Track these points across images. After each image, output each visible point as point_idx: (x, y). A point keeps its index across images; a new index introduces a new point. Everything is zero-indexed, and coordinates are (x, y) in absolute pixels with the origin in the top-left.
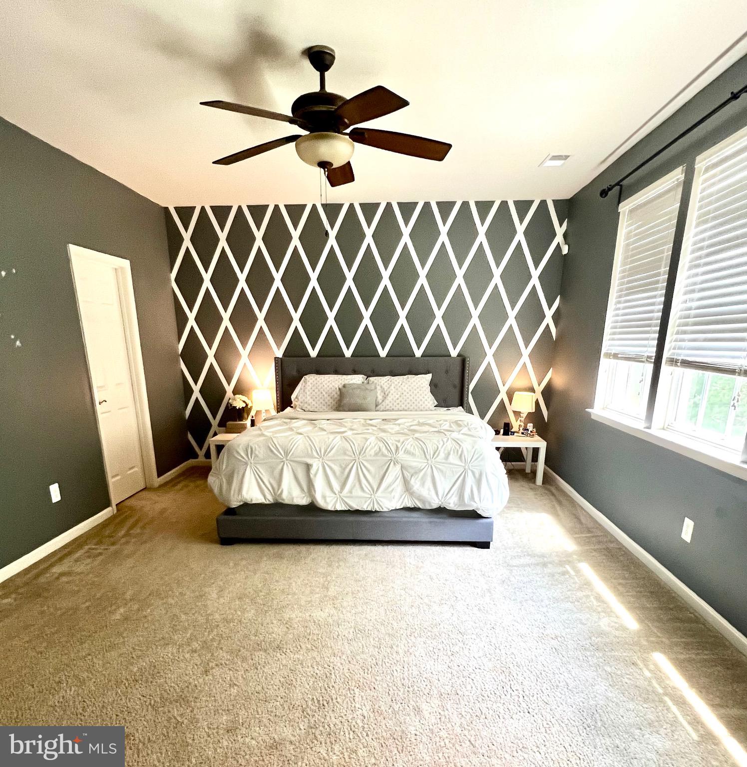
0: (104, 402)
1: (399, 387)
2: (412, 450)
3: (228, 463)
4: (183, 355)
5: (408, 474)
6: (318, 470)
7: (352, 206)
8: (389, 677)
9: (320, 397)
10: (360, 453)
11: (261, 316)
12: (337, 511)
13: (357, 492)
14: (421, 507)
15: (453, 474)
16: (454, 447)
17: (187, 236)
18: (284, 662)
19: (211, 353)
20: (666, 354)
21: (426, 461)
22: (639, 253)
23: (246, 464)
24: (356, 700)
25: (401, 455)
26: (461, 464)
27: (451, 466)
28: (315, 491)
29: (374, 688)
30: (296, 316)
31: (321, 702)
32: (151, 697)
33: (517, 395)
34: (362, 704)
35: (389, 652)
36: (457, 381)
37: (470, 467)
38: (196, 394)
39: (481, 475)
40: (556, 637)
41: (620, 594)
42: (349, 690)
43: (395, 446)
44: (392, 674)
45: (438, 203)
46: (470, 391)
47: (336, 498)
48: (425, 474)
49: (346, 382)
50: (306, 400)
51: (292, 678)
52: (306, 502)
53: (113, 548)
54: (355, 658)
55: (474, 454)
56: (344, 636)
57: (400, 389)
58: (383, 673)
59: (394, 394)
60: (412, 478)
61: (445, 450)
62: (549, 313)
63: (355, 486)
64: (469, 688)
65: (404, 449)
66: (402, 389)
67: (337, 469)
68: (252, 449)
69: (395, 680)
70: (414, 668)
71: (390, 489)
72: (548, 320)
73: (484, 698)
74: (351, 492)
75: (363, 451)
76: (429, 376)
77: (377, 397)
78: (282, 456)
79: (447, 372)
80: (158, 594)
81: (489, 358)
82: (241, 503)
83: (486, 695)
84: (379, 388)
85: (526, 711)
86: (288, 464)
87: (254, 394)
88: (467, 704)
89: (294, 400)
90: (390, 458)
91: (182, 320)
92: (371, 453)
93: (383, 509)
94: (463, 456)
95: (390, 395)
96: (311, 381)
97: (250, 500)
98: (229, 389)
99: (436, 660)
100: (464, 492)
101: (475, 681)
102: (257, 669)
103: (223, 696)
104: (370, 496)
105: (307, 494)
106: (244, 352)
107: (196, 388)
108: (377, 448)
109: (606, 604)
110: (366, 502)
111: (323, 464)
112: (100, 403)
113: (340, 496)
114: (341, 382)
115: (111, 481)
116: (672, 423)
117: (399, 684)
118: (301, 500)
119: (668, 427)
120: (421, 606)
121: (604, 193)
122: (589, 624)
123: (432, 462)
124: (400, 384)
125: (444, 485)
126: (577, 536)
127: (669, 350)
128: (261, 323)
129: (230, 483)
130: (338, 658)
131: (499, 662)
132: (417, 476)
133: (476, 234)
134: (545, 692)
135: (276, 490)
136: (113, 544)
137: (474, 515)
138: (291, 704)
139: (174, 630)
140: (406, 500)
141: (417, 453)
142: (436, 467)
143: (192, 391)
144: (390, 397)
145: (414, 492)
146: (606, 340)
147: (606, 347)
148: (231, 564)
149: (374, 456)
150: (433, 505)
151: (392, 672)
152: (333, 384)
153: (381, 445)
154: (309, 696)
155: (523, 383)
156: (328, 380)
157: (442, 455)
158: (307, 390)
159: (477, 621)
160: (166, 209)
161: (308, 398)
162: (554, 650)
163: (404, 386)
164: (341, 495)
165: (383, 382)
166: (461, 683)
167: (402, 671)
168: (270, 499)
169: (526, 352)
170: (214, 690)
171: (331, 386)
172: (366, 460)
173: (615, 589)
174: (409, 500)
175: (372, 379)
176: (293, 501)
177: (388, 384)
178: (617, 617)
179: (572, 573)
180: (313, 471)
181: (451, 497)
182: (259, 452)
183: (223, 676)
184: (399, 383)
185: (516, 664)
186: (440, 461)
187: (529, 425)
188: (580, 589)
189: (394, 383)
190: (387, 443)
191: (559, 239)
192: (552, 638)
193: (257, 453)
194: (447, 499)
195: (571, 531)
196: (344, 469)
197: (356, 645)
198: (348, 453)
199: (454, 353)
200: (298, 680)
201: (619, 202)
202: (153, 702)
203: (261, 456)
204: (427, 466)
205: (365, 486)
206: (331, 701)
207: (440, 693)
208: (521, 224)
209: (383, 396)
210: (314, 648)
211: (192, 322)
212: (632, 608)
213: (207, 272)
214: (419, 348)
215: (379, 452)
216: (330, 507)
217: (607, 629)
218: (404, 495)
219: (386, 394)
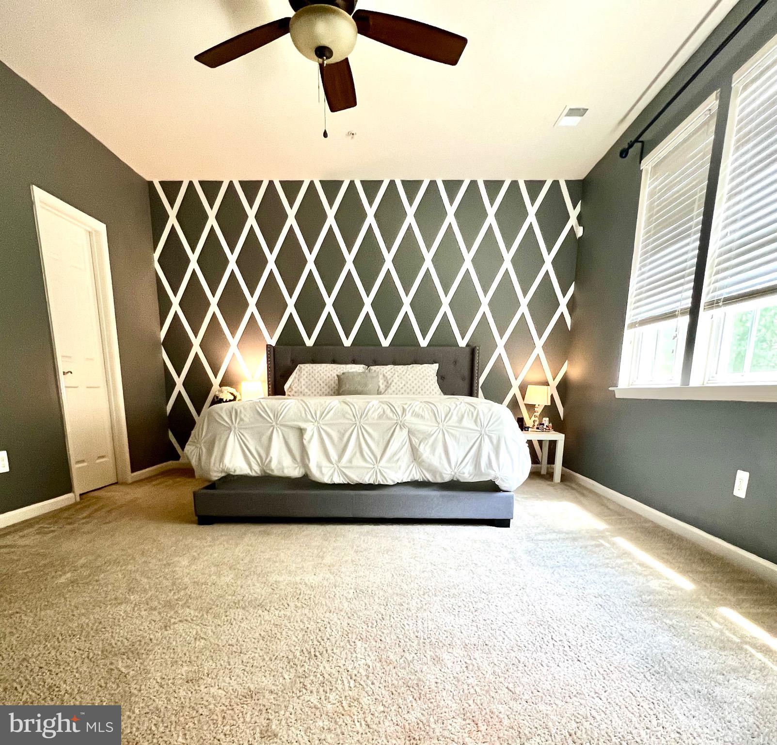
0: (70, 373)
1: (404, 375)
2: (421, 412)
3: (208, 428)
4: (165, 344)
5: (417, 441)
6: (312, 435)
7: (352, 184)
8: (399, 630)
9: (317, 386)
10: (361, 417)
11: (252, 301)
12: (334, 484)
13: (358, 461)
14: (431, 480)
15: (468, 440)
16: (468, 409)
17: (172, 213)
18: (267, 618)
19: (196, 342)
20: (704, 299)
21: (437, 425)
22: (666, 206)
23: (230, 429)
24: (358, 650)
25: (408, 417)
26: (476, 428)
27: (465, 430)
28: (309, 460)
29: (381, 640)
30: (291, 302)
31: (313, 653)
32: (90, 651)
33: (531, 390)
34: (366, 654)
35: (398, 609)
36: (466, 372)
37: (487, 432)
38: (179, 387)
39: (499, 441)
40: (600, 596)
41: (666, 561)
42: (349, 642)
43: (402, 408)
44: (403, 628)
45: (444, 182)
46: (480, 385)
47: (333, 469)
48: (436, 440)
49: (345, 371)
50: (300, 390)
51: (276, 632)
52: (298, 474)
53: (69, 527)
54: (357, 614)
55: (491, 417)
56: (342, 595)
57: (404, 378)
58: (391, 626)
59: (399, 383)
60: (422, 443)
61: (458, 412)
62: (563, 301)
63: (355, 454)
64: (500, 639)
65: (411, 411)
66: (407, 378)
67: (335, 435)
68: (236, 413)
69: (407, 632)
70: (430, 622)
71: (396, 458)
72: (563, 309)
73: (520, 648)
74: (350, 461)
75: (364, 415)
76: (436, 366)
77: (379, 387)
78: (271, 419)
79: (455, 362)
80: (116, 562)
81: (500, 350)
82: (223, 475)
83: (522, 645)
84: (381, 376)
85: (576, 660)
86: (278, 429)
87: (243, 386)
88: (500, 653)
89: (288, 390)
90: (396, 421)
91: (164, 305)
92: (373, 415)
93: (387, 481)
94: (478, 420)
95: (393, 384)
96: (306, 370)
97: (233, 471)
98: (216, 382)
99: (457, 616)
100: (480, 459)
101: (507, 633)
102: (232, 624)
103: (185, 649)
104: (372, 466)
105: (300, 464)
106: (233, 341)
107: (179, 381)
108: (380, 410)
109: (652, 569)
110: (368, 473)
111: (319, 430)
112: (64, 373)
113: (338, 467)
114: (339, 371)
115: (75, 467)
116: (713, 377)
117: (411, 636)
118: (294, 471)
119: (709, 382)
120: (435, 571)
121: (624, 153)
122: (636, 585)
123: (443, 426)
124: (404, 373)
125: (456, 454)
126: (606, 518)
127: (708, 294)
128: (252, 309)
129: (210, 452)
130: (335, 614)
131: (534, 616)
132: (426, 442)
133: (485, 215)
134: (595, 642)
135: (264, 460)
136: (70, 524)
137: (492, 487)
138: (274, 656)
139: (131, 590)
140: (414, 471)
141: (427, 416)
142: (447, 432)
143: (174, 384)
144: (393, 386)
145: (423, 461)
146: (630, 310)
147: (630, 317)
148: (209, 539)
149: (377, 420)
150: (444, 475)
151: (403, 626)
152: (331, 372)
153: (386, 407)
154: (297, 648)
155: (537, 377)
156: (325, 369)
157: (455, 418)
158: (301, 380)
159: (502, 583)
160: (151, 184)
161: (303, 387)
162: (600, 607)
163: (409, 375)
164: (340, 465)
165: (385, 371)
166: (490, 635)
167: (415, 625)
168: (255, 470)
169: (539, 343)
170: (174, 643)
171: (329, 375)
172: (369, 425)
173: (660, 557)
174: (418, 472)
175: (374, 368)
176: (283, 472)
177: (392, 372)
178: (667, 579)
179: (607, 545)
180: (307, 437)
181: (464, 467)
182: (245, 415)
183: (187, 630)
184: (403, 371)
185: (555, 619)
186: (454, 425)
187: (544, 419)
188: (619, 557)
189: (398, 371)
190: (393, 406)
191: (573, 221)
192: (595, 597)
193: (243, 416)
194: (461, 469)
195: (600, 515)
196: (343, 435)
197: (357, 603)
198: (347, 416)
199: (462, 343)
200: (284, 633)
201: (641, 159)
202: (91, 655)
203: (246, 419)
204: (438, 431)
205: (367, 454)
206: (325, 652)
207: (464, 644)
208: (532, 205)
209: (386, 386)
210: (304, 606)
211: (176, 308)
212: (684, 572)
213: (193, 253)
214: (424, 338)
215: (382, 416)
216: (326, 480)
217: (658, 589)
218: (412, 465)
219: (389, 383)
